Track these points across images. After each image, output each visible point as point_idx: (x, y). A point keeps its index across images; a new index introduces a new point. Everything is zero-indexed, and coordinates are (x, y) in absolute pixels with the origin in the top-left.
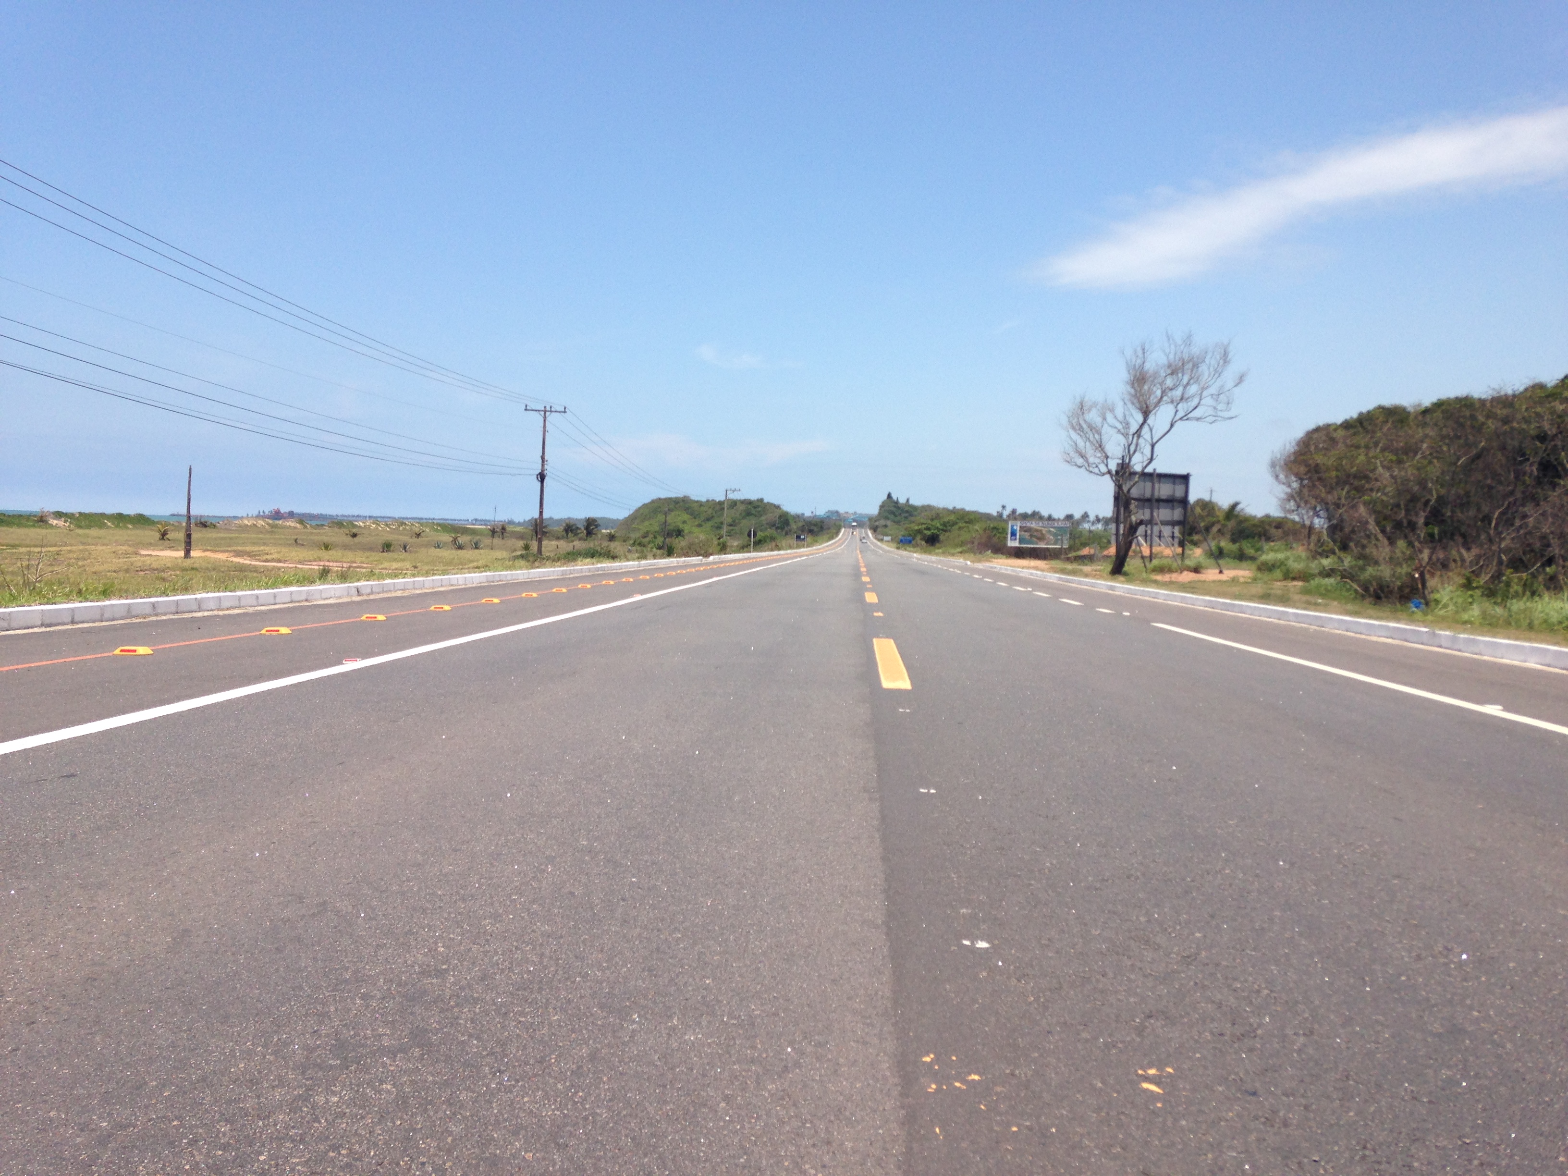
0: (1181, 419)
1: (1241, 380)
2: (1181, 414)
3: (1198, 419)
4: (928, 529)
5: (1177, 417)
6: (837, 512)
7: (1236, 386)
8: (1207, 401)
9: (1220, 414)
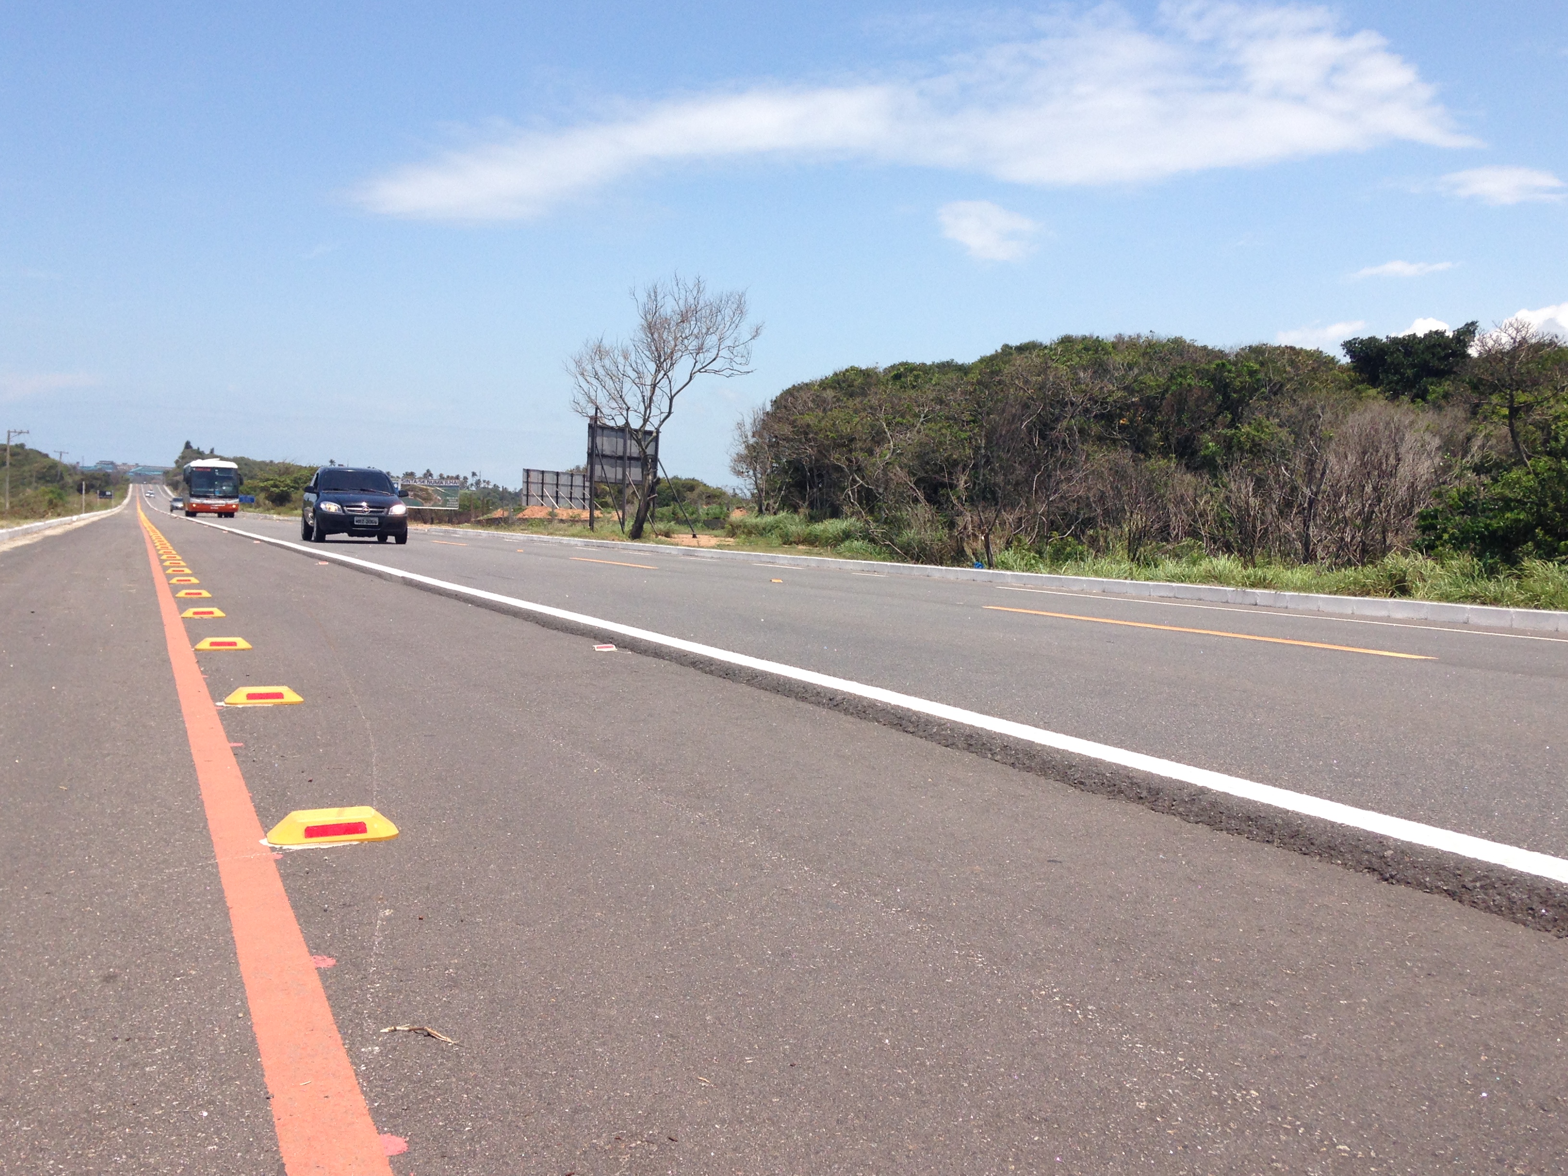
0: (699, 371)
1: (756, 333)
2: (698, 366)
3: (716, 372)
4: (275, 486)
5: (696, 369)
6: (112, 463)
7: (753, 338)
8: (724, 353)
9: (736, 367)
